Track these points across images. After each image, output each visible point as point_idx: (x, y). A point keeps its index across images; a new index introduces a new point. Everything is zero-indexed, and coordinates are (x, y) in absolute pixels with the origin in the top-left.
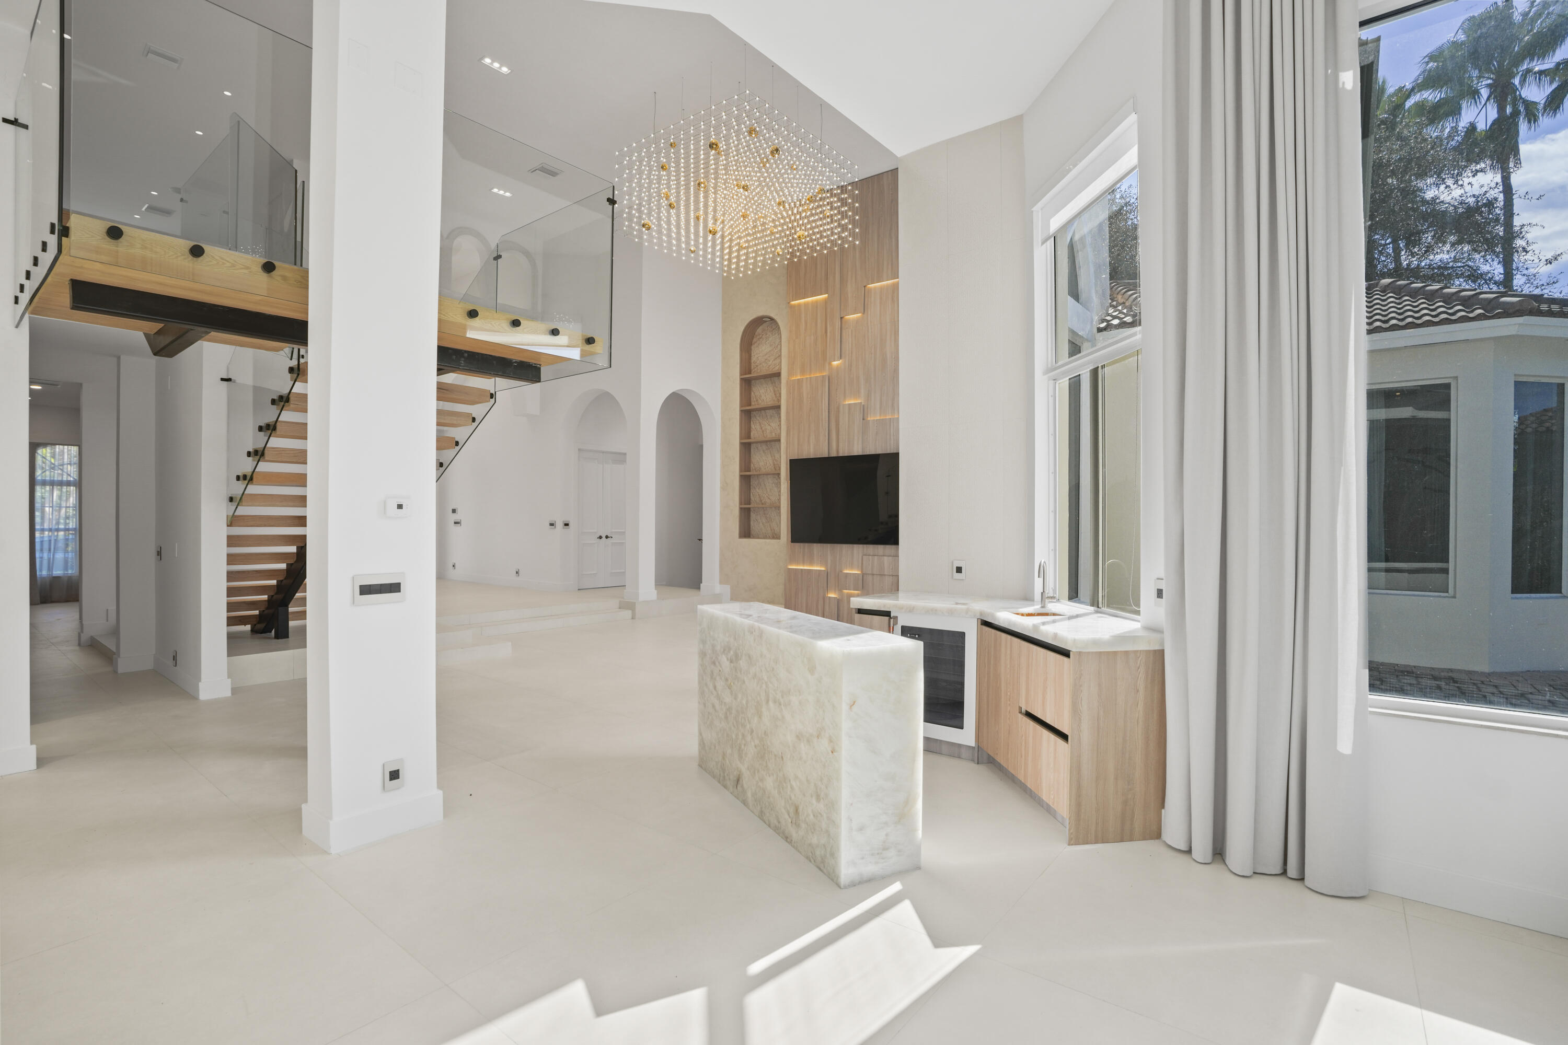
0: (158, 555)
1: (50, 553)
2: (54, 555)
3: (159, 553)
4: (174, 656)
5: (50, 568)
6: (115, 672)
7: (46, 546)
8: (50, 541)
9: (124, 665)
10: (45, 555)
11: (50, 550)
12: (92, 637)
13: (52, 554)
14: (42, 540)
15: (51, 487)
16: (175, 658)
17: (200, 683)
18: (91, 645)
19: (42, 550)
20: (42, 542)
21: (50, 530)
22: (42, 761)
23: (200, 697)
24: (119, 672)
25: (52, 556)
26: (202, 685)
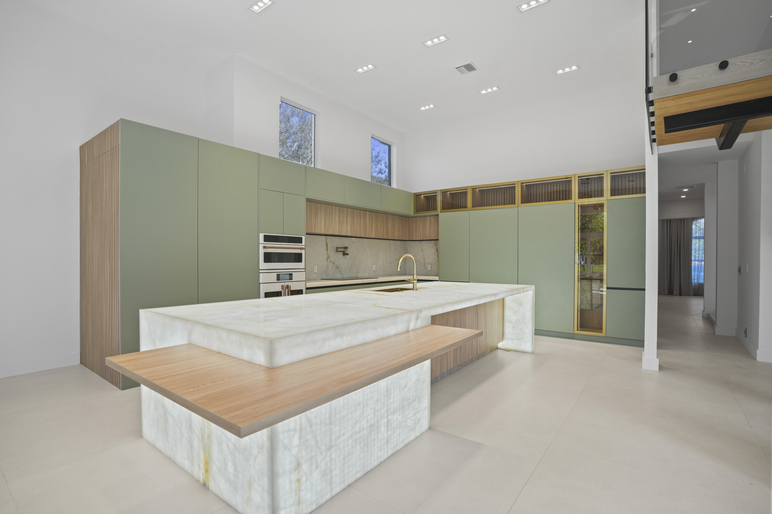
0: (739, 271)
1: (698, 272)
2: (700, 273)
3: (739, 270)
4: (745, 331)
5: (698, 279)
6: (714, 333)
7: (696, 269)
8: (698, 267)
9: (719, 331)
10: (696, 273)
11: (698, 270)
12: (708, 314)
13: (699, 273)
14: (695, 267)
15: (699, 240)
16: (746, 332)
17: (757, 351)
18: (708, 318)
19: (695, 270)
20: (695, 268)
21: (698, 261)
22: (661, 368)
23: (757, 359)
24: (716, 334)
25: (699, 274)
26: (758, 352)
